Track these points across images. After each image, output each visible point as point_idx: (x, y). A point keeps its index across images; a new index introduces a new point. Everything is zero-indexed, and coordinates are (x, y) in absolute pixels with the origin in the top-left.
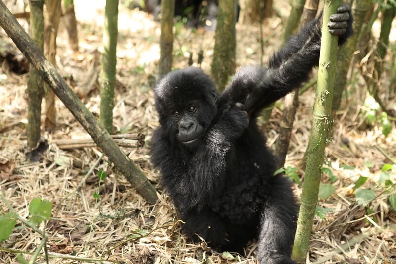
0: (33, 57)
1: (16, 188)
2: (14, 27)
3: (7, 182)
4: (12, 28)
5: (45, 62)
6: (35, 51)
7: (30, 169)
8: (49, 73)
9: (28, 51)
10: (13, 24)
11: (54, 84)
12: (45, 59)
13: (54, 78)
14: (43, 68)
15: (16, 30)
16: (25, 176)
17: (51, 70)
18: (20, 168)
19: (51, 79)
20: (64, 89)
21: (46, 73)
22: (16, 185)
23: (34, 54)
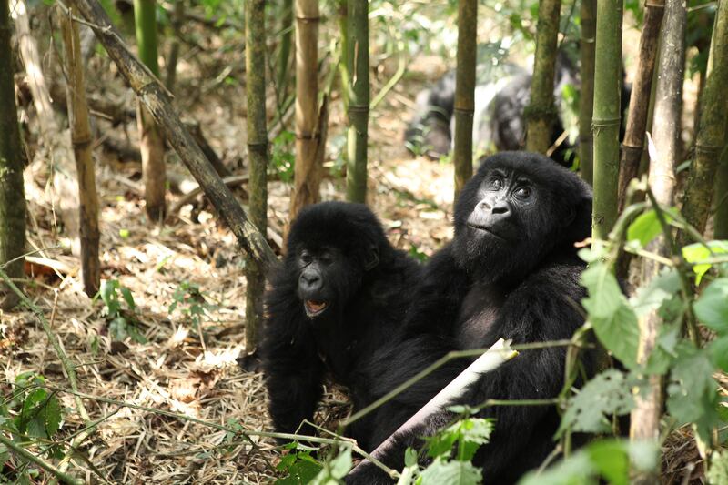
0: (230, 217)
1: (217, 406)
2: (207, 177)
3: (207, 397)
4: (204, 179)
5: (246, 224)
6: (233, 209)
7: (242, 382)
8: (249, 239)
9: (223, 209)
10: (206, 173)
11: (257, 254)
12: (247, 220)
13: (256, 246)
14: (242, 232)
15: (209, 180)
16: (234, 391)
17: (252, 234)
18: (228, 381)
19: (252, 247)
20: (268, 261)
21: (246, 238)
22: (219, 402)
23: (232, 214)
